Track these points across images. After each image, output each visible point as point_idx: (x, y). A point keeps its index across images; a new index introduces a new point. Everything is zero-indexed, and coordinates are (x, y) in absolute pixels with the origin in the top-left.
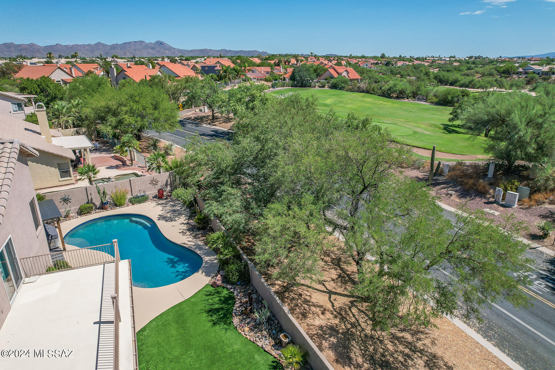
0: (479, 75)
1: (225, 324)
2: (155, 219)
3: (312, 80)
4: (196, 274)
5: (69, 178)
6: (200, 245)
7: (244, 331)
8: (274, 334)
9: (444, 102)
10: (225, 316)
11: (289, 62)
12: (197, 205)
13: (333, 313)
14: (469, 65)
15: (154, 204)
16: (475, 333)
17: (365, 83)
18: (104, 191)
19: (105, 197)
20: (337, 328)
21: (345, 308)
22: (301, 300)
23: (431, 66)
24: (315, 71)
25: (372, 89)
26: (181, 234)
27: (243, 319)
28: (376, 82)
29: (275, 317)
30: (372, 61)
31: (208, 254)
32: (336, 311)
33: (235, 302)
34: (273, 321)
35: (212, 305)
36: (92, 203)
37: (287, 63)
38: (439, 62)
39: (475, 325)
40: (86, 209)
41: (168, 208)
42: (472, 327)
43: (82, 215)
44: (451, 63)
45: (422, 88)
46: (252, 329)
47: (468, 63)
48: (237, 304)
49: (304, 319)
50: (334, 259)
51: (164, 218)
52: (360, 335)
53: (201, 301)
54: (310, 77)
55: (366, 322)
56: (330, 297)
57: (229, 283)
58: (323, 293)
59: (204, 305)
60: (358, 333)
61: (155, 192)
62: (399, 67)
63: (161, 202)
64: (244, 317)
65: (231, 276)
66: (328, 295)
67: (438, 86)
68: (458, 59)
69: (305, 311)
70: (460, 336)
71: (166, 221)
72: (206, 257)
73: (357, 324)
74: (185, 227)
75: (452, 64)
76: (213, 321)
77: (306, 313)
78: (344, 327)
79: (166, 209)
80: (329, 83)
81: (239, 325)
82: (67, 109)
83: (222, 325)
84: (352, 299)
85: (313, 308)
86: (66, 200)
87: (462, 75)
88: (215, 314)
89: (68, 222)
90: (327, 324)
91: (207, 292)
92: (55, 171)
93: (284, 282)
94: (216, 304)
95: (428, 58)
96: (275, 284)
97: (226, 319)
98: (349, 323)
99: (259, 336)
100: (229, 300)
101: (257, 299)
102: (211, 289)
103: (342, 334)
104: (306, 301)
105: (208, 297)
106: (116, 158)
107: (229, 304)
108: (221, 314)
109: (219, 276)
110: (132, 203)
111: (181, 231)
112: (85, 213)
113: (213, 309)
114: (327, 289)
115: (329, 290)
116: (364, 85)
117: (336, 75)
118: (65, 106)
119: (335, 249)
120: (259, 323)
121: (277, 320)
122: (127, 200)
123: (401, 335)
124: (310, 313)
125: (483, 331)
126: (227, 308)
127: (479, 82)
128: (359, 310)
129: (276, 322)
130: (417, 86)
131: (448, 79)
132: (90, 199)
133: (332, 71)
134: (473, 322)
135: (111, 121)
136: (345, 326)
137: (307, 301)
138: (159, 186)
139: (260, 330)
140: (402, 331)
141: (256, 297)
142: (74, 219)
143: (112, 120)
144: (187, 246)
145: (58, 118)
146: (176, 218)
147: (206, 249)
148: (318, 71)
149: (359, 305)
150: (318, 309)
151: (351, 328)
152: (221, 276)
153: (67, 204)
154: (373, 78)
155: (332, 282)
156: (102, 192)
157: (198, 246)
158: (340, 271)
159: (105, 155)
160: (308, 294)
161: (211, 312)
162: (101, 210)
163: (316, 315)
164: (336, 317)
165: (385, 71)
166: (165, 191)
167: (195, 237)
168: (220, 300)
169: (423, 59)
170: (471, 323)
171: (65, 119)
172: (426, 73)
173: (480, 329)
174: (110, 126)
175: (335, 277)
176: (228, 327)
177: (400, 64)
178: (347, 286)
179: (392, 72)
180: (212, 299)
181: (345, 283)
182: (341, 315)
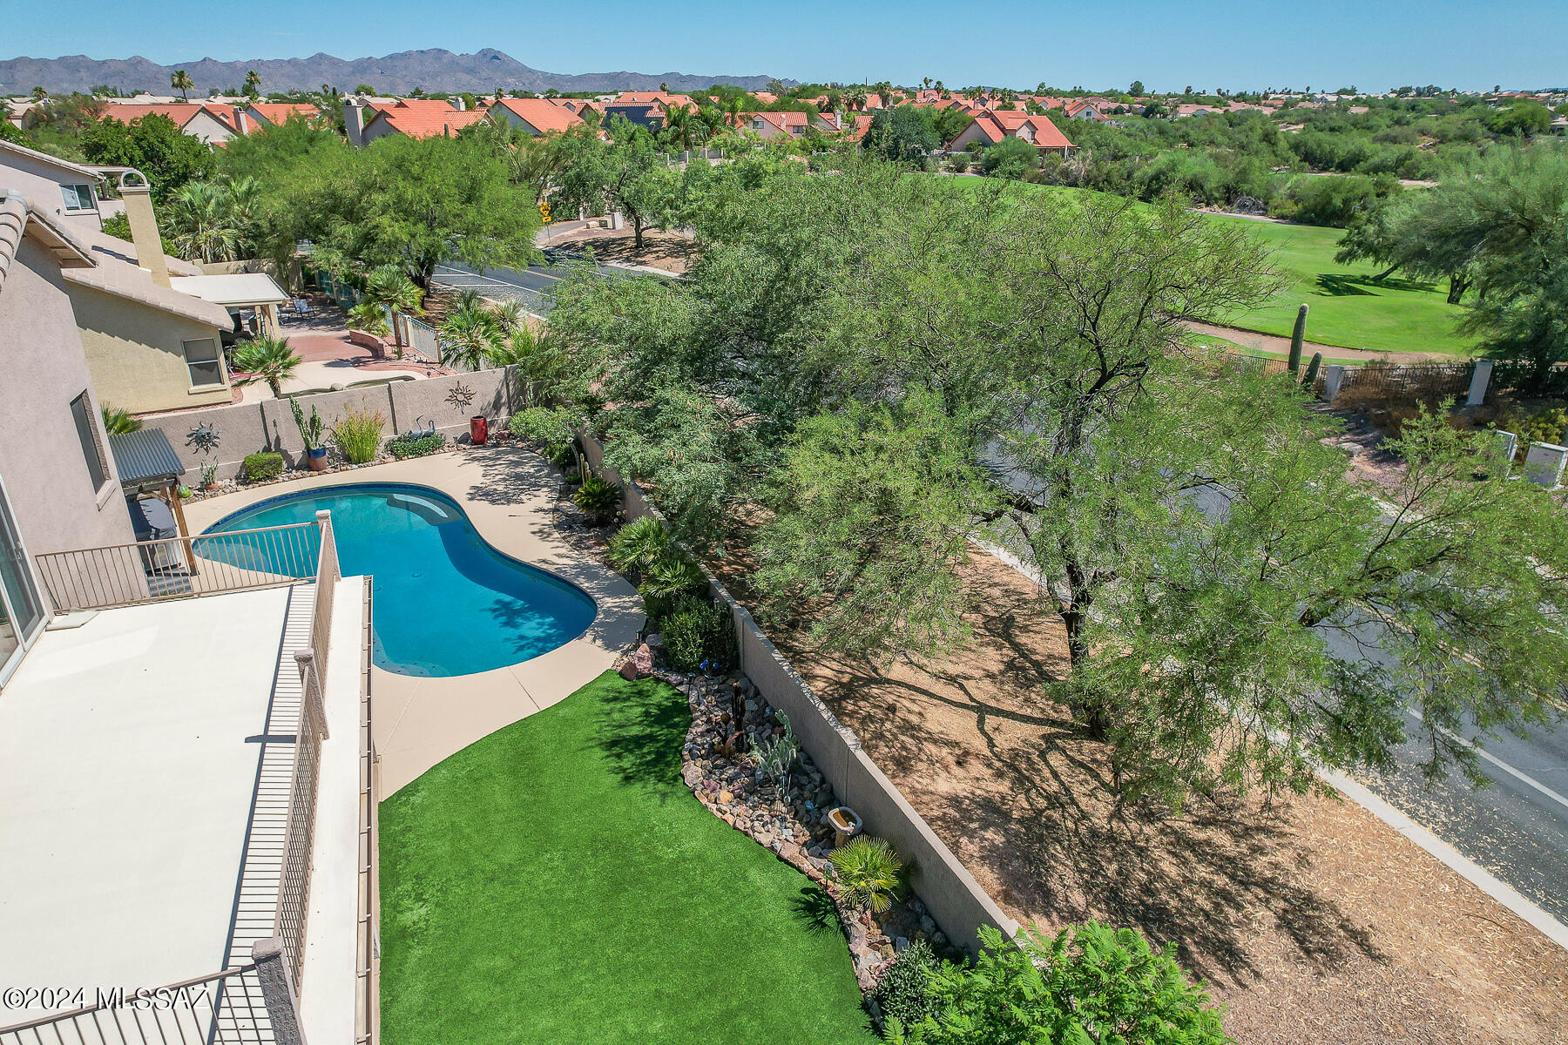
0: (1429, 140)
1: (659, 781)
2: (461, 498)
3: (928, 150)
4: (574, 643)
5: (218, 386)
6: (590, 567)
7: (715, 802)
8: (808, 811)
9: (1320, 214)
10: (660, 756)
11: (861, 104)
12: (585, 455)
13: (992, 763)
14: (1397, 115)
15: (460, 458)
16: (1435, 839)
17: (1084, 159)
18: (314, 416)
19: (317, 434)
20: (1004, 804)
21: (1028, 753)
22: (893, 722)
23: (1281, 116)
24: (938, 125)
25: (1105, 177)
26: (536, 538)
27: (715, 767)
28: (1115, 158)
29: (812, 764)
30: (1104, 105)
31: (612, 591)
32: (1000, 760)
33: (693, 720)
34: (808, 775)
35: (621, 726)
36: (278, 449)
37: (855, 107)
38: (1307, 105)
39: (1435, 816)
40: (262, 467)
41: (502, 469)
42: (1424, 822)
43: (249, 484)
44: (1343, 108)
45: (1255, 175)
46: (740, 797)
47: (1395, 108)
48: (698, 725)
49: (902, 775)
50: (994, 618)
51: (487, 494)
52: (1076, 829)
53: (588, 714)
54: (922, 142)
55: (1092, 794)
56: (981, 722)
57: (674, 668)
58: (959, 709)
59: (596, 727)
60: (1070, 824)
61: (464, 426)
62: (1184, 121)
63: (481, 453)
64: (718, 762)
65: (680, 647)
66: (976, 715)
67: (1301, 170)
68: (1364, 97)
69: (905, 753)
70: (1387, 846)
71: (493, 502)
72: (607, 600)
73: (1064, 799)
74: (548, 519)
75: (1346, 110)
76: (624, 770)
77: (910, 759)
78: (1026, 805)
79: (496, 472)
80: (978, 159)
81: (702, 783)
82: (218, 204)
83: (651, 784)
84: (1047, 730)
85: (930, 748)
86: (203, 440)
87: (1375, 140)
88: (631, 752)
89: (209, 501)
90: (973, 794)
91: (608, 691)
92: (177, 365)
93: (842, 672)
94: (634, 724)
95: (1272, 96)
96: (815, 677)
97: (662, 766)
98: (1040, 794)
99: (763, 816)
100: (675, 714)
101: (760, 713)
102: (620, 683)
103: (1020, 821)
104: (908, 728)
105: (612, 705)
106: (354, 340)
107: (675, 726)
108: (649, 753)
109: (644, 646)
110: (395, 455)
111: (536, 528)
112: (260, 480)
113: (625, 739)
114: (972, 699)
115: (978, 702)
116: (1081, 165)
117: (997, 136)
118: (211, 197)
119: (996, 592)
120: (764, 777)
121: (818, 771)
122: (382, 445)
123: (1201, 836)
124: (921, 761)
125: (1462, 835)
126: (666, 735)
127: (1429, 159)
128: (1072, 760)
129: (817, 777)
130: (1237, 170)
131: (1332, 151)
132: (272, 438)
133: (986, 125)
134: (1428, 808)
135: (343, 236)
136: (1028, 801)
137: (913, 728)
138: (474, 409)
139: (768, 799)
140: (1203, 824)
141: (755, 708)
142: (226, 493)
143: (344, 231)
144: (551, 569)
145: (193, 230)
146: (523, 497)
147: (607, 578)
148: (946, 125)
149: (1071, 745)
150: (945, 751)
151: (1047, 808)
152: (651, 648)
153: (207, 450)
154: (1107, 145)
155: (987, 681)
156: (306, 418)
157: (585, 569)
158: (1011, 653)
159: (324, 334)
160: (916, 708)
161: (616, 745)
162: (306, 472)
163: (938, 765)
164: (1000, 775)
165: (1142, 130)
166: (492, 423)
167: (577, 545)
168: (647, 714)
169: (1257, 99)
170: (1422, 810)
171: (213, 232)
172: (1267, 135)
173: (1452, 829)
174: (339, 248)
175: (995, 667)
176: (669, 789)
177: (1185, 112)
178: (1032, 694)
179: (1162, 132)
180: (621, 711)
181: (1028, 684)
182: (1016, 770)
